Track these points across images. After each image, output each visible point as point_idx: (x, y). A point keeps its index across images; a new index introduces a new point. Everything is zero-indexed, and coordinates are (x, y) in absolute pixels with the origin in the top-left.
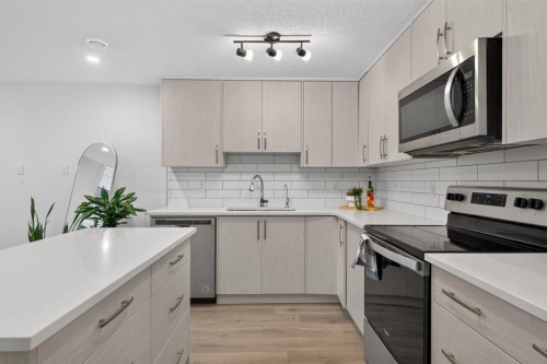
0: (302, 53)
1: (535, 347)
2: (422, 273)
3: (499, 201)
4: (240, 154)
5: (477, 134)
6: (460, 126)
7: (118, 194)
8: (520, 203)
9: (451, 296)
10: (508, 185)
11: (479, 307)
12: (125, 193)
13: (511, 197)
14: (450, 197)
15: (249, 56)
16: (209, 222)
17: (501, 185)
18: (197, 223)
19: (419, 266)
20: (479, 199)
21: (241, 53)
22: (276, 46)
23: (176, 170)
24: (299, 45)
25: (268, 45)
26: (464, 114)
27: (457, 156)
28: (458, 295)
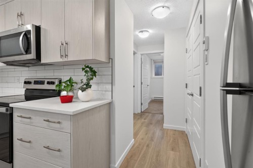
1: (44, 120)
2: (9, 113)
3: (42, 83)
5: (32, 58)
6: (26, 54)
8: (48, 83)
9: (21, 117)
10: (46, 77)
11: (30, 116)
13: (46, 81)
14: (25, 83)
17: (44, 77)
19: (7, 110)
20: (36, 83)
26: (27, 50)
27: (29, 66)
28: (23, 115)
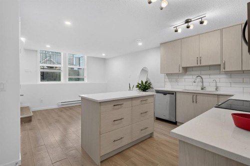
0: (202, 23)
4: (192, 67)
7: (146, 82)
12: (148, 82)
15: (180, 31)
16: (173, 94)
18: (169, 93)
21: (176, 31)
22: (189, 24)
23: (167, 75)
24: (200, 20)
25: (187, 24)
